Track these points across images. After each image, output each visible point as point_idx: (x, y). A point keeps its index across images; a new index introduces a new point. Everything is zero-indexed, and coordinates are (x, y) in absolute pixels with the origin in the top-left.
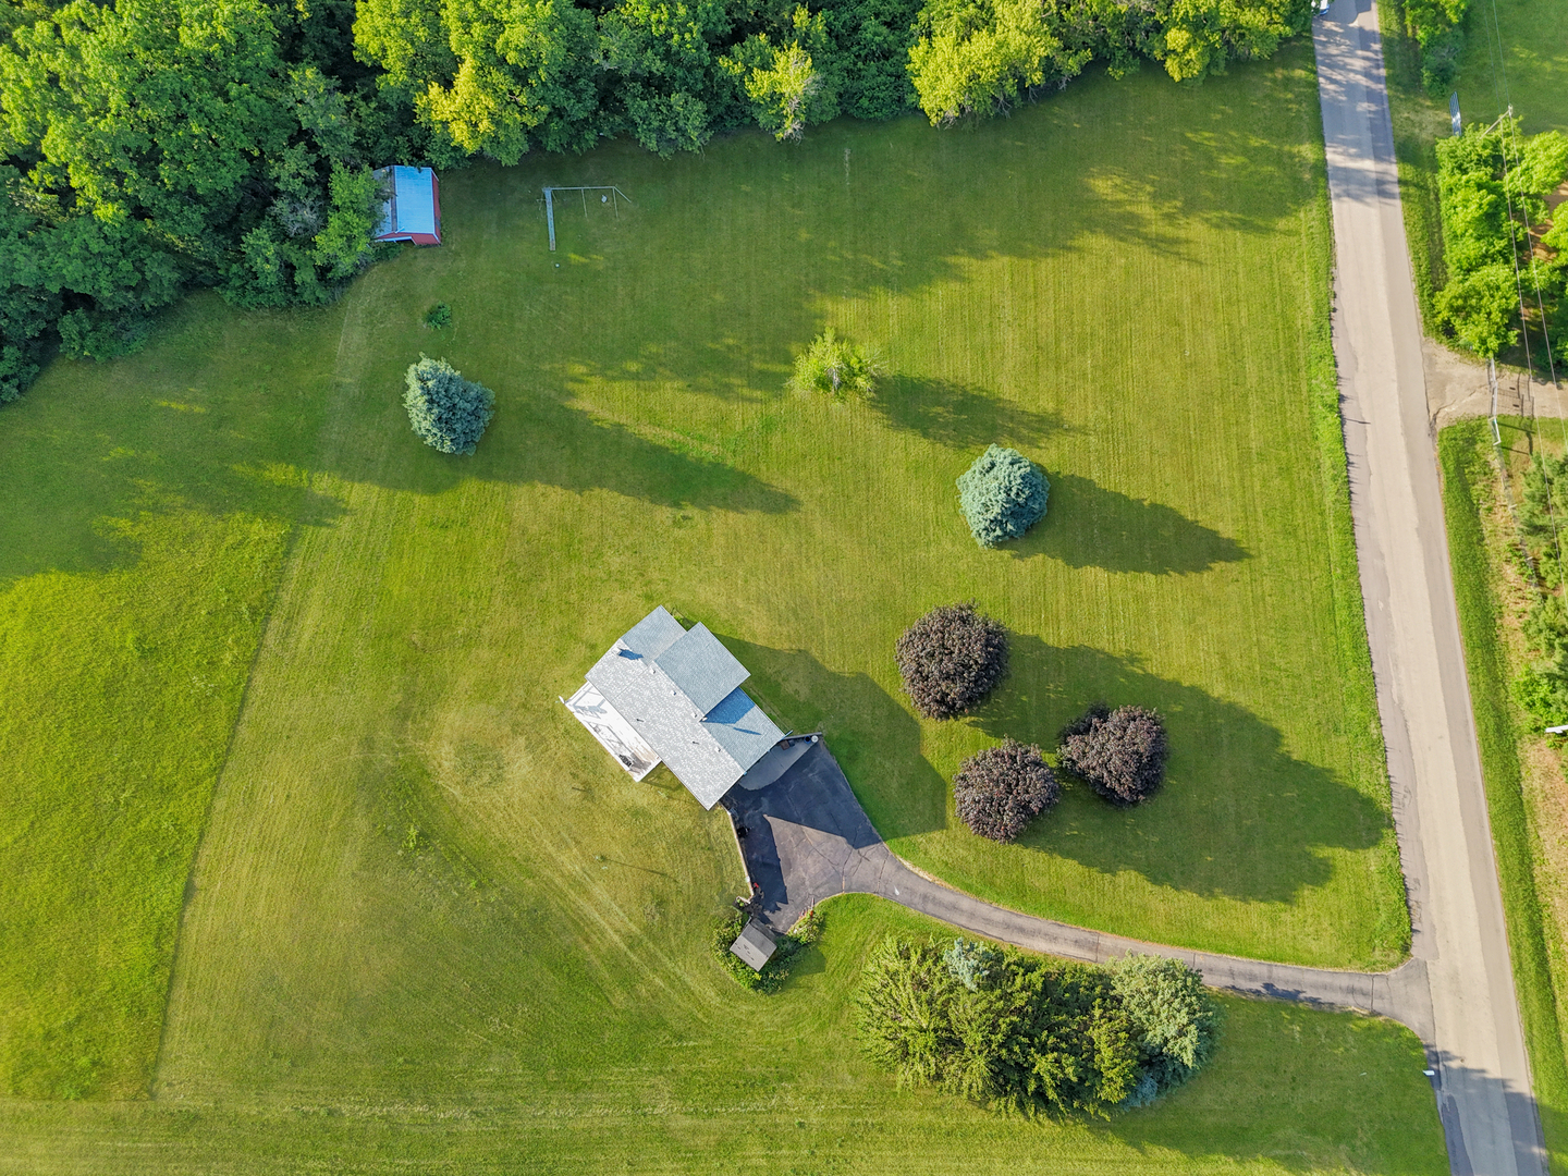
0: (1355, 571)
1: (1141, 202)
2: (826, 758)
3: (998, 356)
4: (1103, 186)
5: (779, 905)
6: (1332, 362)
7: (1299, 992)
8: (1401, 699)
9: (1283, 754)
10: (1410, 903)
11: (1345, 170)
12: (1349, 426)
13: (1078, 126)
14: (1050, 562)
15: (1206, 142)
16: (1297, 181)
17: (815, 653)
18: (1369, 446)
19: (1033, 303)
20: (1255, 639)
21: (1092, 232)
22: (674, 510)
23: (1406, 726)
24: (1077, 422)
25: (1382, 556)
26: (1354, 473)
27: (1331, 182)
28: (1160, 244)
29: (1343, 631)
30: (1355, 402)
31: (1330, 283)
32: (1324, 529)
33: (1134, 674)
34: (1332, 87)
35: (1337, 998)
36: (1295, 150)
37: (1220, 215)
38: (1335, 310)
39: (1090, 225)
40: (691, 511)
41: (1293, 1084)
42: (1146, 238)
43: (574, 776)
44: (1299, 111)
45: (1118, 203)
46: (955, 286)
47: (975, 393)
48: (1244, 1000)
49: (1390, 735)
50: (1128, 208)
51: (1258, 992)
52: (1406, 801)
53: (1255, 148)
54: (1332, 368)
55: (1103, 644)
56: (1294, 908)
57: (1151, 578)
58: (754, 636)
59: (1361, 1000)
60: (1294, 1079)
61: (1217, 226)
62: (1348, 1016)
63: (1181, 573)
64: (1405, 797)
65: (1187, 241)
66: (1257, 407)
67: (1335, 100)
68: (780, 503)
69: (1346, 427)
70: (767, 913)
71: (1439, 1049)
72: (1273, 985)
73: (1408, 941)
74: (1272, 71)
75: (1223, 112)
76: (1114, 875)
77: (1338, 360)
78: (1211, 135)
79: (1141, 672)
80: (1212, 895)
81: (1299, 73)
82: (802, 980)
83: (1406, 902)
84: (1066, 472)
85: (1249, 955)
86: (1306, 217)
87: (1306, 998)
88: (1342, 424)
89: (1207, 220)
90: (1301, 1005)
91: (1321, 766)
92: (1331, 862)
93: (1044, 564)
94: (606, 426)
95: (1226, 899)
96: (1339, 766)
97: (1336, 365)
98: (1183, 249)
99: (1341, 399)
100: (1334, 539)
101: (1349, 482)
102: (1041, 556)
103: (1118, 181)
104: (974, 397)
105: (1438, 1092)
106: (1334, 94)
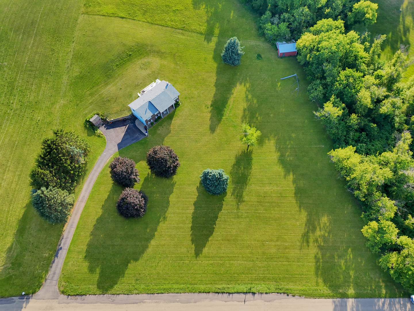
0: (190, 292)
1: (321, 231)
2: (142, 138)
3: (261, 185)
4: (325, 220)
5: (106, 128)
6: (267, 292)
7: (57, 257)
8: (145, 302)
9: (130, 261)
10: (77, 296)
11: (346, 306)
12: (243, 296)
13: (346, 212)
14: (196, 197)
15: (348, 255)
16: (338, 287)
17: (170, 135)
18: (236, 303)
19: (279, 196)
20: (169, 256)
21: (307, 215)
22: (210, 105)
23: (135, 303)
24: (241, 207)
25: (195, 302)
26: (226, 295)
27: (340, 299)
28: (306, 237)
29: (170, 286)
30: (252, 299)
31: (299, 295)
32: (207, 284)
33: (160, 218)
34: (381, 304)
35: (53, 269)
36: (351, 287)
37: (320, 258)
38: (288, 295)
39: (310, 215)
40: (210, 109)
41: (31, 252)
42: (308, 232)
43: (141, 83)
44: (368, 290)
45: (319, 225)
46: (283, 174)
47: (248, 179)
48: (58, 241)
49: (133, 297)
50: (318, 227)
51: (60, 245)
52: (110, 300)
53: (349, 273)
54: (265, 292)
55: (170, 210)
56: (83, 259)
57: (190, 225)
58: (175, 120)
59: (51, 276)
60: (33, 252)
61: (315, 256)
62: (47, 272)
63: (191, 235)
64: (112, 299)
65: (308, 246)
66: (249, 265)
67: (375, 305)
68: (213, 129)
69: (242, 295)
70: (104, 125)
71: (30, 300)
72: (61, 250)
73: (65, 294)
74: (383, 281)
75: (362, 262)
76: (101, 208)
77: (268, 295)
78: (352, 257)
79: (160, 220)
80: (91, 235)
81: (384, 291)
82: (86, 131)
83: (78, 295)
84: (224, 203)
85: (71, 244)
86: (324, 289)
87: (55, 259)
88: (244, 293)
89: (318, 254)
90: (53, 257)
91: (126, 273)
92: (95, 273)
93: (195, 195)
94: (232, 91)
95: (89, 239)
96: (124, 280)
97: (266, 293)
98: (305, 244)
99: (254, 293)
100: (202, 287)
101: (223, 293)
102: (198, 194)
103: (328, 224)
104: (247, 179)
105: (18, 298)
106: (378, 304)
